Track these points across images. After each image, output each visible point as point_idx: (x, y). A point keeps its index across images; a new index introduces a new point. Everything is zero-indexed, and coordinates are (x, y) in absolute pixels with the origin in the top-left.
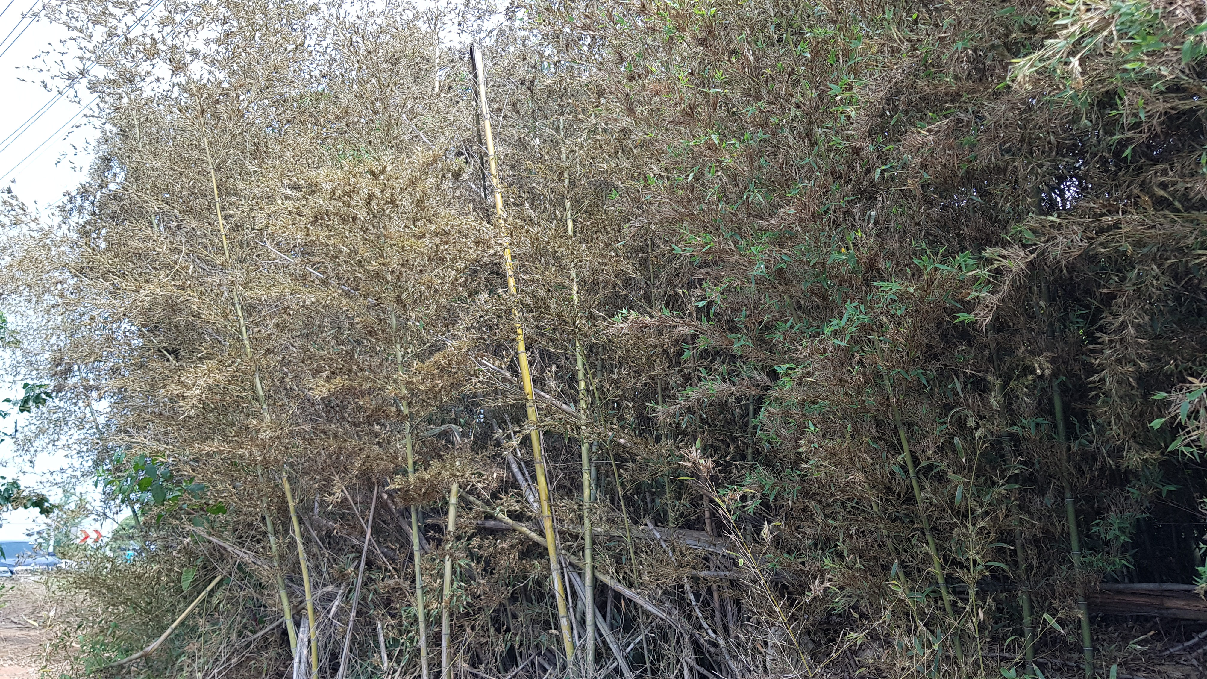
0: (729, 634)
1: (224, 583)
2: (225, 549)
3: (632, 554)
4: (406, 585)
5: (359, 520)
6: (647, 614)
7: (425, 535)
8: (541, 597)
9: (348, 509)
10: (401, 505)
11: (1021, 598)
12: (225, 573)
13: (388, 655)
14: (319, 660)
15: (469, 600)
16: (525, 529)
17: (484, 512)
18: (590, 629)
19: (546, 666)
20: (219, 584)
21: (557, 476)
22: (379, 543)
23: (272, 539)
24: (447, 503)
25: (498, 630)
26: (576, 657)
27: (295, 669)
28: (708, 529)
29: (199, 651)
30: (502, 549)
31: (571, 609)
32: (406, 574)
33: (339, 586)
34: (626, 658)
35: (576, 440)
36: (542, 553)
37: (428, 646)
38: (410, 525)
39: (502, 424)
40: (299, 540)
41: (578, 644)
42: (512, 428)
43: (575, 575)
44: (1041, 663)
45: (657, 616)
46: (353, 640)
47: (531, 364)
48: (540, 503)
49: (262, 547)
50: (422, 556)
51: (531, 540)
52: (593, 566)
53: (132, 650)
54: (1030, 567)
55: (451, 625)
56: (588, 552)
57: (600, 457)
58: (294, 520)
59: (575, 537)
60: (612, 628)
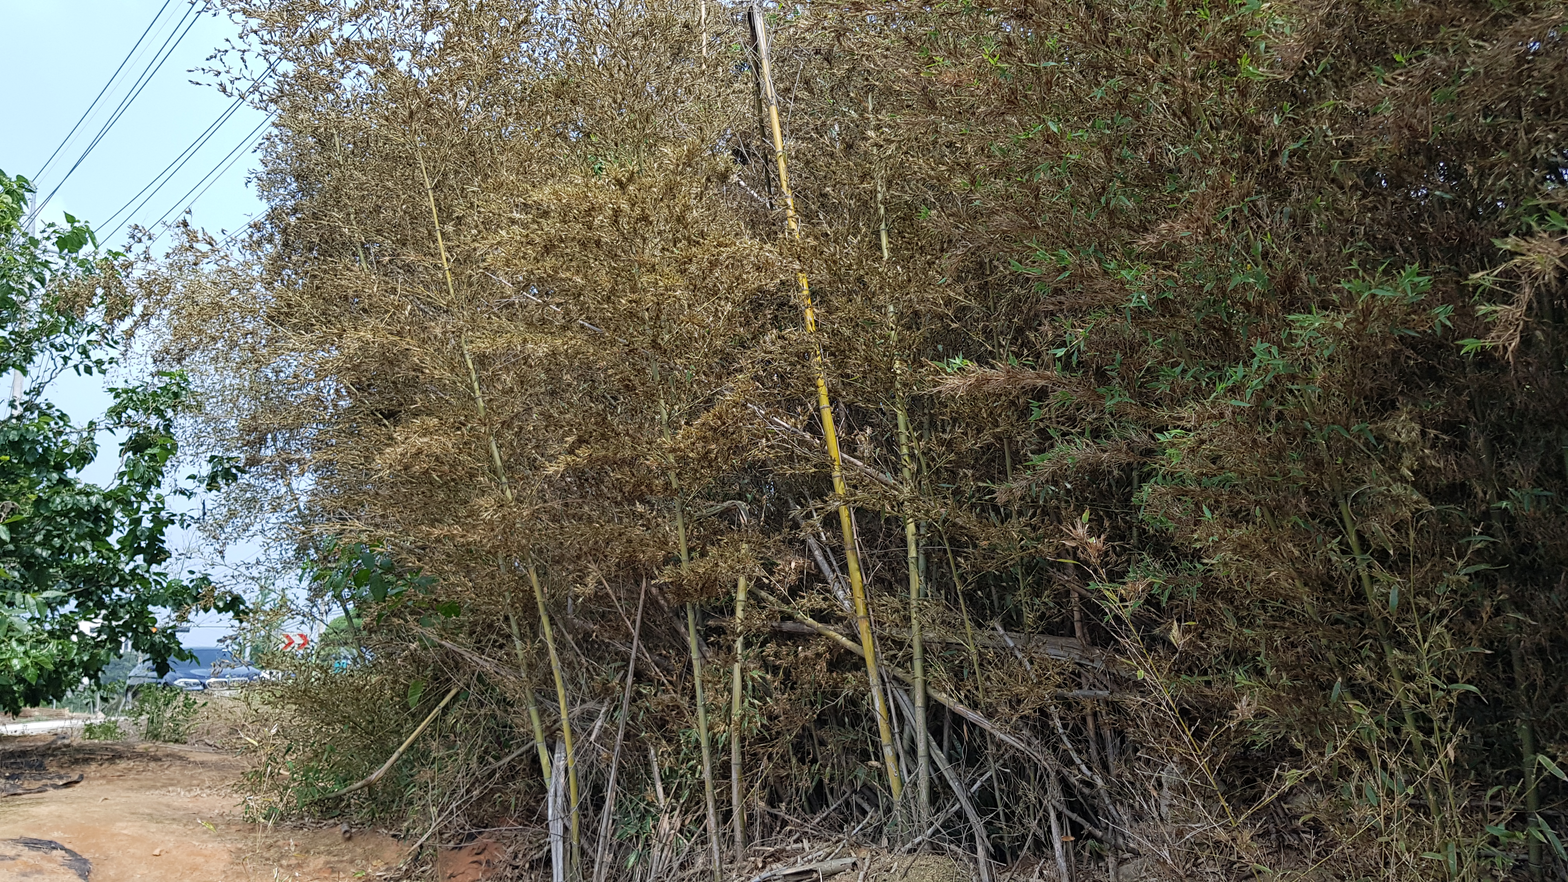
0: (1109, 772)
1: (461, 697)
2: (461, 655)
3: (976, 667)
4: (684, 702)
5: (623, 620)
6: (999, 744)
7: (705, 640)
8: (856, 720)
9: (609, 607)
10: (675, 603)
11: (1520, 728)
12: (461, 684)
13: (664, 789)
14: (579, 794)
15: (765, 722)
16: (834, 634)
17: (781, 612)
18: (922, 761)
19: (866, 806)
20: (455, 698)
21: (874, 566)
22: (649, 650)
23: (518, 643)
24: (732, 599)
25: (802, 760)
26: (905, 796)
27: (550, 805)
28: (1078, 634)
29: (433, 781)
30: (806, 658)
31: (897, 736)
32: (684, 689)
33: (601, 702)
34: (970, 799)
35: (897, 519)
36: (859, 664)
37: (714, 778)
38: (686, 627)
39: (800, 499)
40: (551, 646)
41: (907, 780)
42: (814, 504)
43: (901, 692)
44: (1550, 816)
45: (1012, 747)
46: (621, 769)
47: (836, 422)
48: (852, 600)
49: (507, 654)
50: (702, 666)
51: (842, 647)
52: (925, 682)
53: (352, 778)
54: (1533, 686)
55: (743, 754)
56: (918, 664)
57: (930, 541)
58: (545, 620)
59: (900, 644)
60: (950, 759)
